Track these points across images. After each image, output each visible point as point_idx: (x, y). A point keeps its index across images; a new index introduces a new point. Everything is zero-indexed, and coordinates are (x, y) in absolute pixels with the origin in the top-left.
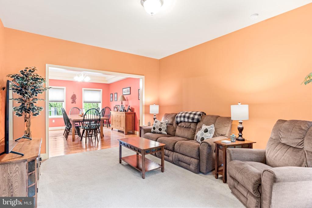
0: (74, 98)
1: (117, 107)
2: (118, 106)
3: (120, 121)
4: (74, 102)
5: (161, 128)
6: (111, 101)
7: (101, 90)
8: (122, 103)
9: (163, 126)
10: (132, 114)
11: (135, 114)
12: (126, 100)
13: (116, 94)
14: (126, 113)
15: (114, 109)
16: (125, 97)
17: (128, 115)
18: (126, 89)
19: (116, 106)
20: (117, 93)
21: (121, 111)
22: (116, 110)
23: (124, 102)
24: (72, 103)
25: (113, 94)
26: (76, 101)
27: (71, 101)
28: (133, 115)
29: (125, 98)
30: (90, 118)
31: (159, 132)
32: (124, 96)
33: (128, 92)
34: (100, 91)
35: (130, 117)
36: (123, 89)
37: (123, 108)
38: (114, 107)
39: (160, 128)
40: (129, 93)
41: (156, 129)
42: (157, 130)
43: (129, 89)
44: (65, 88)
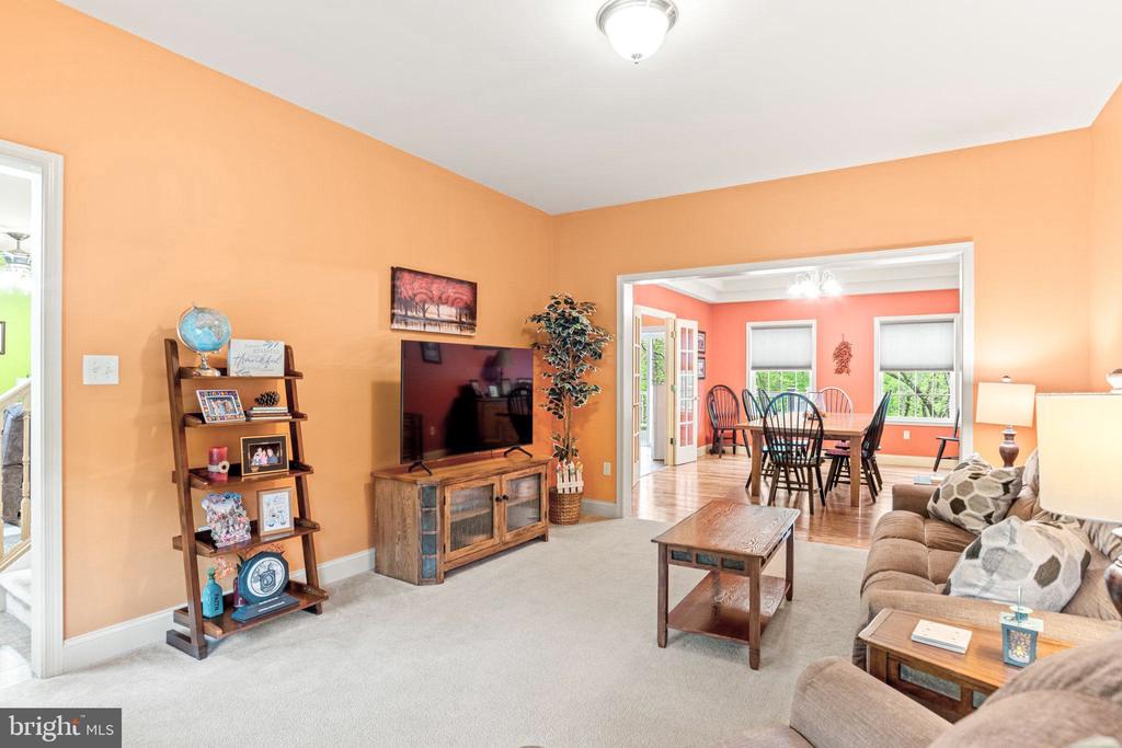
0: (843, 354)
5: (966, 499)
7: (956, 316)
9: (976, 492)
26: (850, 367)
27: (834, 365)
30: (794, 427)
31: (951, 515)
34: (951, 321)
39: (957, 500)
41: (941, 500)
42: (944, 507)
44: (813, 322)
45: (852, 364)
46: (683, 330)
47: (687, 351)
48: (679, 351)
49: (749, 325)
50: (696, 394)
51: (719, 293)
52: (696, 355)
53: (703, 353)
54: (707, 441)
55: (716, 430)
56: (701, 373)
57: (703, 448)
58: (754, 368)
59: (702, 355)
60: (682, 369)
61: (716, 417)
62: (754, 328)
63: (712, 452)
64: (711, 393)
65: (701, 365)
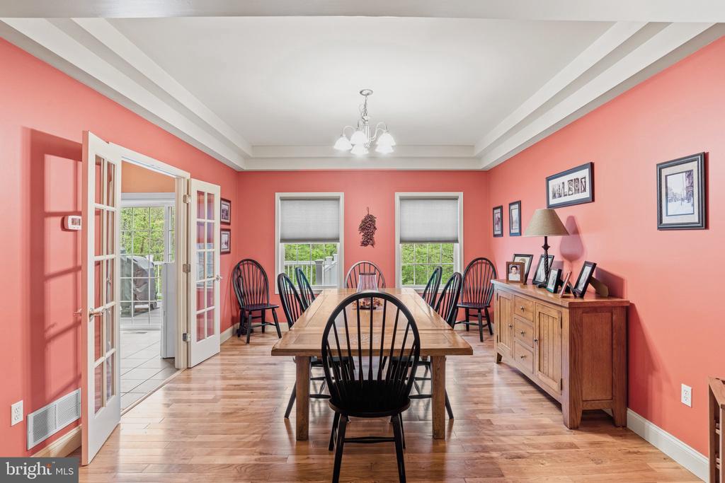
0: (368, 226)
1: (522, 265)
2: (527, 259)
3: (539, 341)
4: (368, 240)
6: (495, 236)
7: (461, 195)
8: (546, 247)
10: (611, 309)
11: (629, 311)
12: (567, 233)
13: (517, 206)
14: (572, 307)
15: (508, 272)
16: (563, 215)
17: (587, 319)
18: (566, 179)
19: (518, 260)
20: (519, 203)
21: (543, 286)
22: (515, 276)
23: (555, 241)
24: (364, 244)
25: (501, 208)
26: (375, 240)
27: (360, 237)
28: (618, 318)
29: (564, 221)
32: (557, 211)
33: (577, 191)
34: (456, 199)
35: (600, 327)
36: (548, 179)
37: (554, 273)
38: (508, 264)
40: (587, 195)
43: (585, 173)
44: (341, 195)
45: (377, 236)
46: (200, 193)
47: (206, 221)
48: (194, 219)
49: (278, 195)
50: (217, 272)
51: (246, 158)
52: (217, 227)
53: (229, 224)
54: (233, 321)
55: (243, 311)
56: (224, 246)
57: (229, 331)
58: (283, 240)
59: (227, 227)
60: (199, 241)
61: (243, 296)
62: (283, 199)
63: (239, 333)
64: (238, 268)
65: (225, 237)
